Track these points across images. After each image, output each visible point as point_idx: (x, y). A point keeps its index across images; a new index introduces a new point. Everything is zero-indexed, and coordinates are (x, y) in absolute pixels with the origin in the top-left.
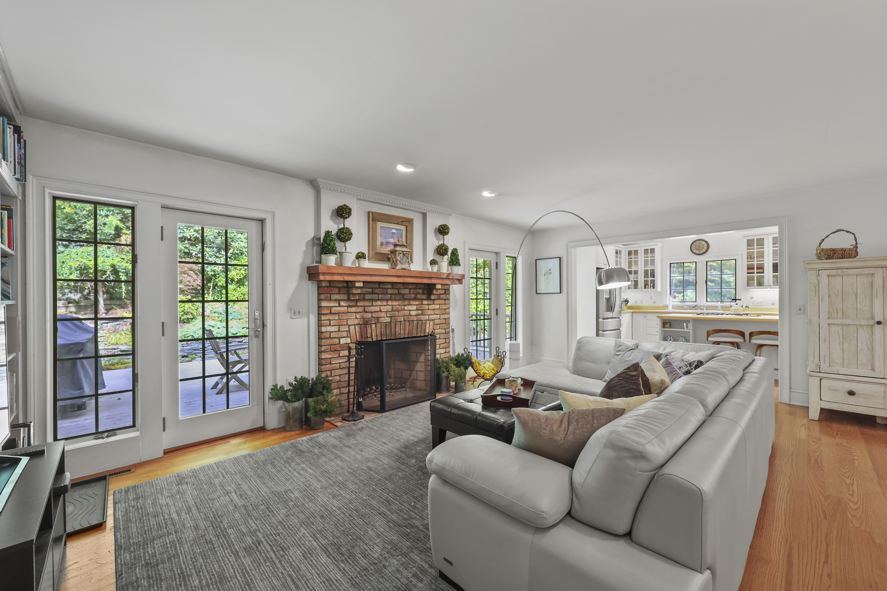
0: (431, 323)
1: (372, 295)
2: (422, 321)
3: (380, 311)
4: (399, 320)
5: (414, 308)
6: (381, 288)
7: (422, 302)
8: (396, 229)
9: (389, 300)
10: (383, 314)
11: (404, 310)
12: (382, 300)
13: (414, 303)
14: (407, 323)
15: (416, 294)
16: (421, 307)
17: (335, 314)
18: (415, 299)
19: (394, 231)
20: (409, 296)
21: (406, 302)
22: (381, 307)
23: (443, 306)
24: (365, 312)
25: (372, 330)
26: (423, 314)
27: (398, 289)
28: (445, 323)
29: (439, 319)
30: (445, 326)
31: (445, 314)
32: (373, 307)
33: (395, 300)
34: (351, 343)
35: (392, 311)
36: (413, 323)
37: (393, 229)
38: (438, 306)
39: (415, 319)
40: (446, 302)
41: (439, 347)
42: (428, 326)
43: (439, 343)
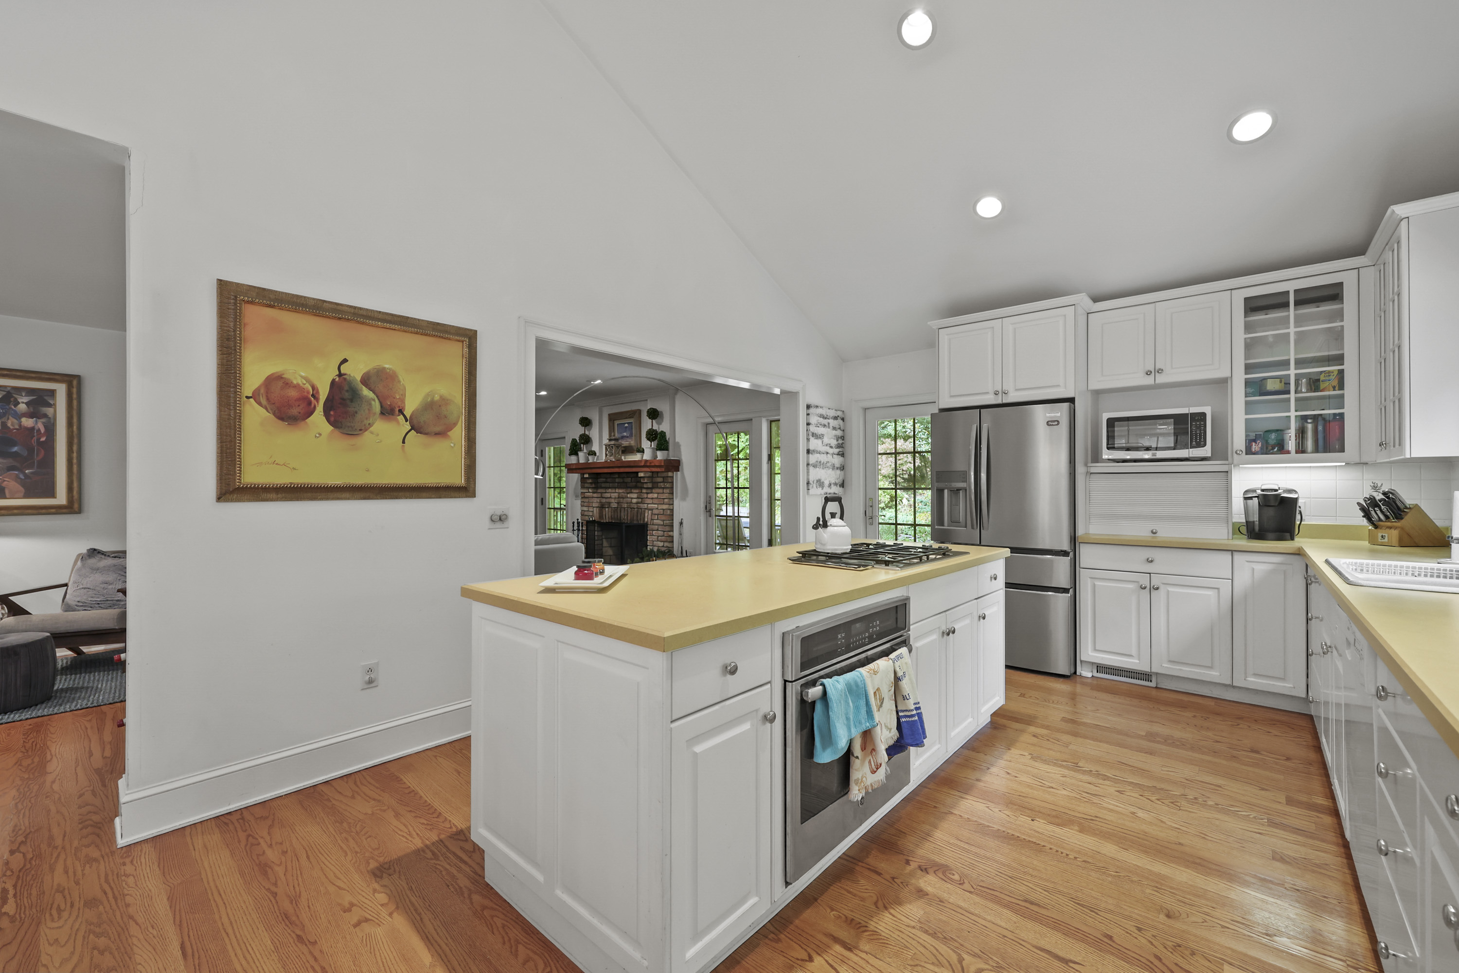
0: (650, 512)
2: (641, 509)
3: (611, 497)
5: (635, 496)
6: (610, 477)
7: (641, 490)
8: (628, 423)
10: (613, 500)
11: (628, 498)
13: (635, 491)
14: (629, 510)
15: (637, 482)
16: (641, 495)
17: (586, 498)
18: (636, 487)
19: (626, 425)
20: (631, 485)
21: (629, 490)
22: (612, 494)
24: (601, 497)
26: (643, 502)
27: (623, 478)
28: (663, 514)
29: (657, 509)
30: (663, 518)
31: (663, 504)
36: (634, 510)
37: (626, 423)
38: (655, 496)
39: (636, 507)
40: (664, 491)
41: (658, 539)
42: (646, 515)
43: (657, 534)
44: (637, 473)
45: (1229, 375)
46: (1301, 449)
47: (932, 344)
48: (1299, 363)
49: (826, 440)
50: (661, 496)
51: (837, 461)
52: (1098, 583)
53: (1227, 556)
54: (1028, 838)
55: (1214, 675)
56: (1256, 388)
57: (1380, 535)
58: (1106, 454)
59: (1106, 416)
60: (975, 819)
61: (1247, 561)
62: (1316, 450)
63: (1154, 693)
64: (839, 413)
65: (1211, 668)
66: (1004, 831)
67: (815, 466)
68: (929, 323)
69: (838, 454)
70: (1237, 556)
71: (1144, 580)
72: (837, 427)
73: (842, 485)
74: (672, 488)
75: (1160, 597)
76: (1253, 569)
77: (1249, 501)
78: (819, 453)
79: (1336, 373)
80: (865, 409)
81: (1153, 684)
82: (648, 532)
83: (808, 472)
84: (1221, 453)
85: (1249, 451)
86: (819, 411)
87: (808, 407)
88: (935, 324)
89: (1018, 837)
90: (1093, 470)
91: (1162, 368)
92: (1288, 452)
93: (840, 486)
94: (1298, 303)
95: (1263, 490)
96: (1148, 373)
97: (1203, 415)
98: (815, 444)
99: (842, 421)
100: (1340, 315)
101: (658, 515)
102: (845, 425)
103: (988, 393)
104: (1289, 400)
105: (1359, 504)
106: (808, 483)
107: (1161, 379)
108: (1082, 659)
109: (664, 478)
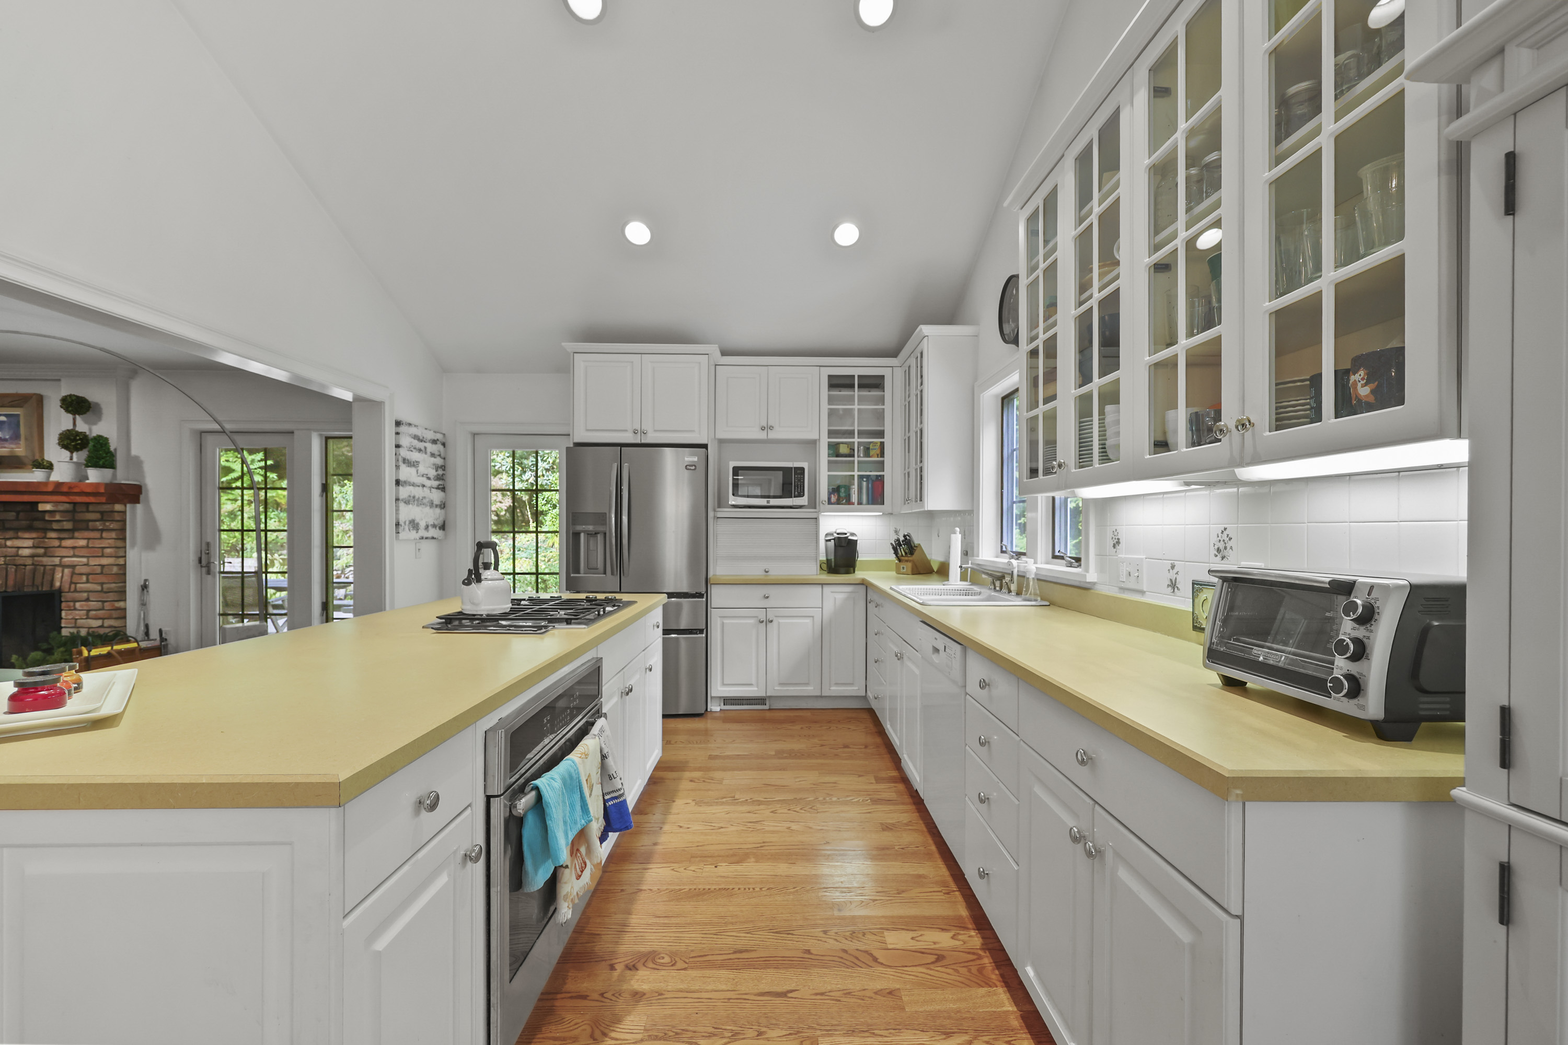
0: (67, 571)
2: (45, 566)
5: (29, 543)
7: (45, 534)
8: (6, 415)
11: (6, 546)
13: (27, 535)
14: (11, 568)
16: (44, 542)
18: (30, 528)
19: (3, 418)
21: (10, 534)
23: (97, 541)
26: (48, 554)
28: (102, 573)
29: (87, 565)
30: (102, 579)
31: (102, 556)
36: (25, 569)
37: (1, 415)
38: (83, 543)
39: (29, 563)
40: (105, 535)
41: (87, 615)
42: (58, 576)
43: (85, 608)
44: (37, 503)
45: (818, 438)
46: (860, 503)
47: (564, 368)
48: (861, 433)
49: (422, 469)
50: (98, 544)
51: (437, 496)
52: (726, 621)
53: (819, 588)
54: (717, 887)
55: (810, 690)
56: (834, 450)
57: (902, 567)
58: (733, 500)
59: (732, 464)
60: (665, 888)
61: (832, 592)
62: (868, 503)
63: (768, 714)
64: (439, 436)
65: (807, 684)
66: (695, 889)
67: (407, 502)
68: (563, 344)
69: (438, 488)
70: (826, 588)
71: (761, 615)
72: (437, 453)
73: (443, 527)
74: (123, 530)
75: (773, 628)
76: (835, 598)
77: (829, 543)
78: (413, 485)
79: (879, 444)
80: (474, 435)
81: (767, 707)
82: (63, 605)
83: (397, 510)
84: (813, 504)
85: (830, 503)
86: (413, 430)
87: (398, 424)
88: (570, 346)
89: (709, 889)
90: (719, 515)
91: (773, 425)
92: (853, 504)
93: (440, 528)
94: (861, 386)
95: (838, 534)
96: (763, 429)
97: (803, 469)
98: (406, 473)
99: (442, 447)
100: (882, 400)
101: (88, 575)
102: (446, 452)
103: (626, 431)
104: (853, 462)
105: (891, 544)
106: (398, 524)
107: (773, 435)
108: (712, 695)
109: (102, 513)
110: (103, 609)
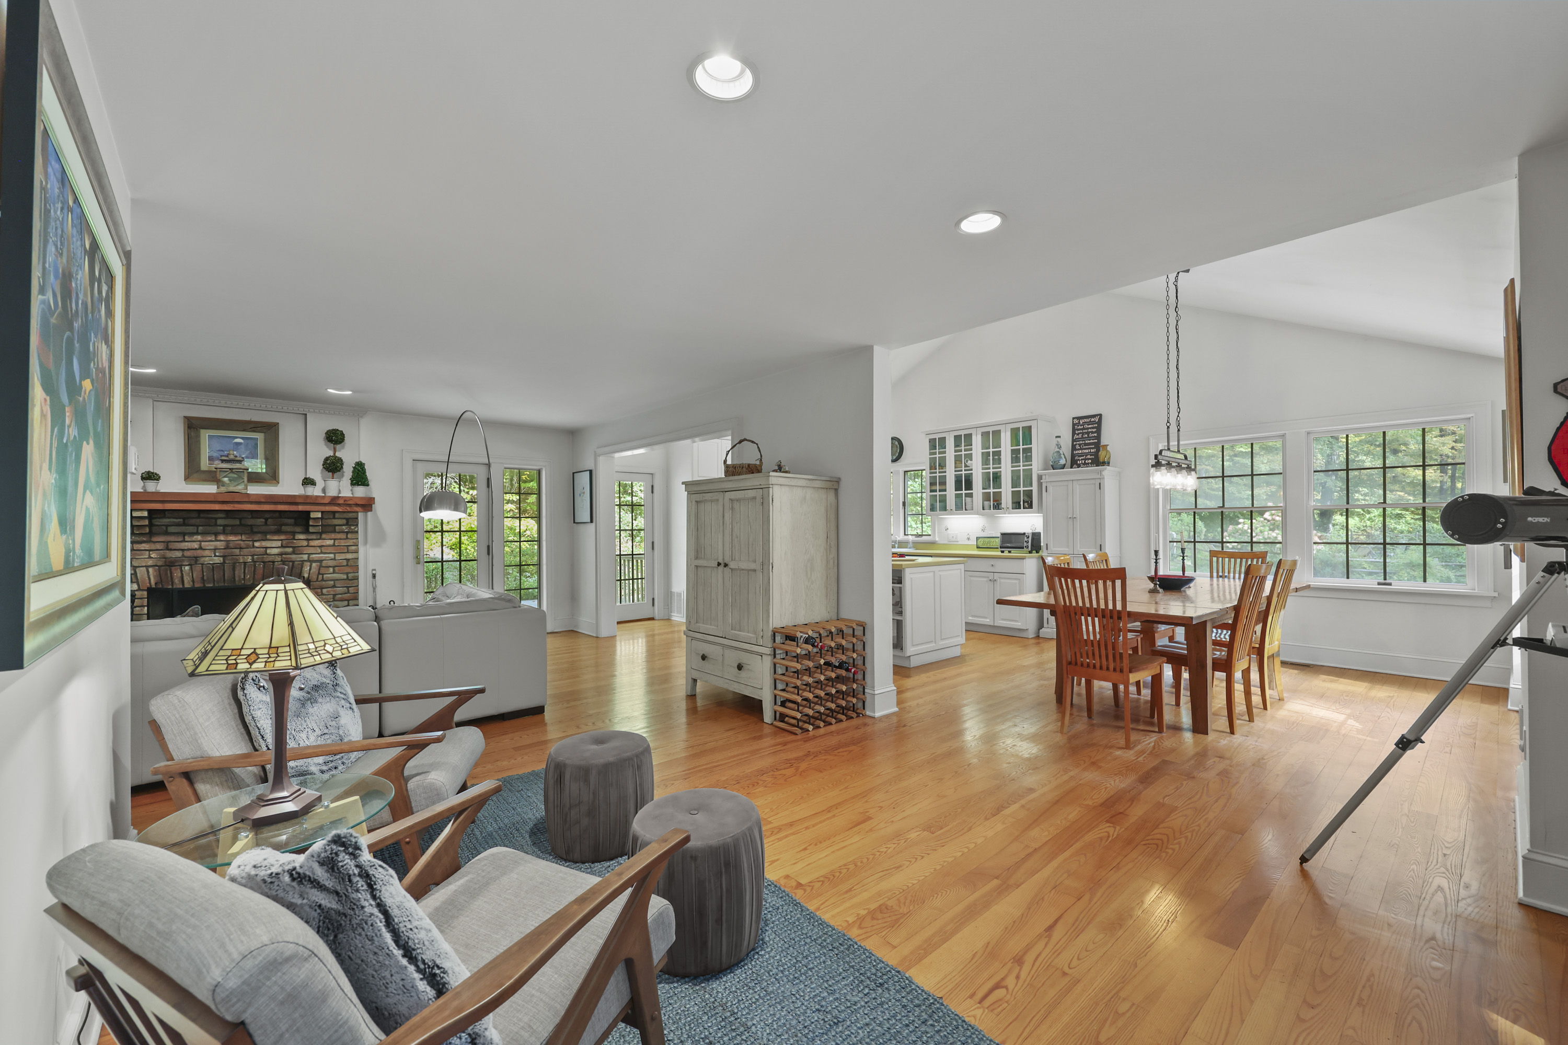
0: (314, 565)
1: (184, 527)
2: (293, 562)
3: (201, 548)
4: (241, 561)
5: (279, 544)
6: (202, 518)
7: (294, 536)
8: (246, 438)
9: (220, 533)
10: (207, 553)
11: (254, 547)
12: (203, 534)
13: (276, 537)
14: (260, 565)
15: (282, 525)
16: (292, 542)
18: (278, 532)
19: (240, 440)
20: (264, 528)
21: (258, 536)
22: (203, 543)
23: (343, 541)
24: (168, 549)
25: (182, 574)
26: (297, 553)
27: (240, 519)
28: (347, 565)
29: (335, 559)
30: (347, 569)
31: (348, 552)
32: (187, 544)
33: (232, 533)
34: (139, 589)
35: (227, 547)
36: (273, 565)
37: (237, 438)
38: (331, 542)
39: (279, 559)
40: (349, 536)
41: (334, 598)
42: (306, 568)
43: (332, 593)
44: (308, 513)
50: (343, 543)
74: (357, 532)
101: (334, 567)
109: (347, 520)
110: (348, 592)
